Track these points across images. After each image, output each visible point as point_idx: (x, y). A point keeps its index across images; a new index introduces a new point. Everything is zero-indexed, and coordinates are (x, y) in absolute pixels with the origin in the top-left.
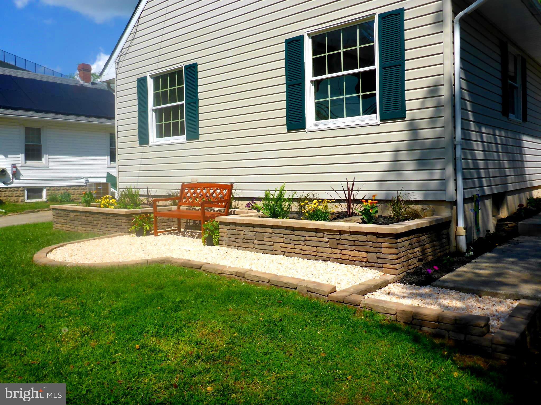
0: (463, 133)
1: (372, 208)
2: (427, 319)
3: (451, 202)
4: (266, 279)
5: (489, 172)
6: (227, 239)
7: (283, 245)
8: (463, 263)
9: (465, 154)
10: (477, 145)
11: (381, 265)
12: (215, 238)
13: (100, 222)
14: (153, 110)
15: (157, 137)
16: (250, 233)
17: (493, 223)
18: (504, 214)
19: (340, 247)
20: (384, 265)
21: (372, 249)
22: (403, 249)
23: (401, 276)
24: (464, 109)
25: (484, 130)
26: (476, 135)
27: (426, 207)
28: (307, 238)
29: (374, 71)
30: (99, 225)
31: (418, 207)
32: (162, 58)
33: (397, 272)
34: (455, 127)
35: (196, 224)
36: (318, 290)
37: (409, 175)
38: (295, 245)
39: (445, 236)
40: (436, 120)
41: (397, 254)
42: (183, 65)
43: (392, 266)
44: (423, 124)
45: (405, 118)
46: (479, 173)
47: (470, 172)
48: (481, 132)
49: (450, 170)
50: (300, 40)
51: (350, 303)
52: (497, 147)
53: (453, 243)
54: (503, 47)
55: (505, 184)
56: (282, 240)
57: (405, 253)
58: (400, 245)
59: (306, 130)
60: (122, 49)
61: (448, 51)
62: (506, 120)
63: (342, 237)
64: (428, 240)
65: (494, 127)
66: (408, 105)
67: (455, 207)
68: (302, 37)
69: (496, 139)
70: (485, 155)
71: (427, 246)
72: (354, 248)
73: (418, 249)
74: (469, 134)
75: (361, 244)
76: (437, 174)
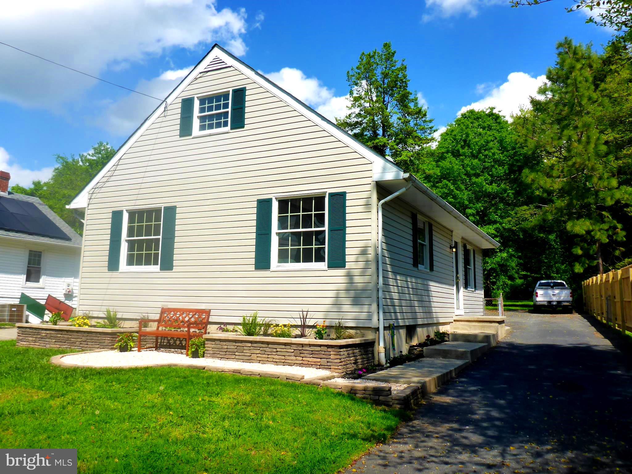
0: (384, 280)
1: (323, 330)
2: (359, 389)
3: (375, 328)
4: (256, 373)
5: (402, 308)
6: (211, 352)
7: (259, 355)
8: (382, 370)
9: (384, 295)
10: (394, 288)
11: (330, 367)
12: (201, 352)
13: (79, 340)
14: (126, 241)
15: (127, 265)
16: (233, 347)
17: (406, 348)
18: (415, 342)
19: (302, 355)
20: (332, 367)
21: (324, 356)
22: (344, 356)
23: (343, 374)
24: (384, 263)
25: (398, 277)
26: (393, 281)
27: (358, 331)
28: (278, 350)
29: (324, 231)
30: (77, 342)
31: (352, 332)
32: (140, 197)
33: (340, 371)
34: (378, 276)
35: (170, 343)
36: (293, 377)
37: (346, 308)
38: (268, 355)
39: (370, 352)
40: (366, 271)
41: (340, 359)
42: (163, 206)
43: (336, 367)
44: (356, 272)
45: (345, 267)
46: (395, 309)
47: (388, 308)
48: (396, 279)
49: (374, 306)
50: (269, 202)
51: (314, 384)
52: (409, 291)
53: (377, 359)
54: (414, 218)
55: (415, 318)
56: (258, 352)
57: (345, 360)
58: (342, 353)
59: (271, 270)
60: (98, 183)
61: (374, 225)
62: (417, 270)
63: (304, 348)
64: (360, 353)
65: (406, 275)
66: (348, 258)
67: (378, 332)
68: (271, 199)
69: (407, 284)
70: (399, 296)
71: (358, 357)
72: (311, 356)
73: (353, 358)
74: (388, 280)
75: (317, 352)
76: (366, 308)
